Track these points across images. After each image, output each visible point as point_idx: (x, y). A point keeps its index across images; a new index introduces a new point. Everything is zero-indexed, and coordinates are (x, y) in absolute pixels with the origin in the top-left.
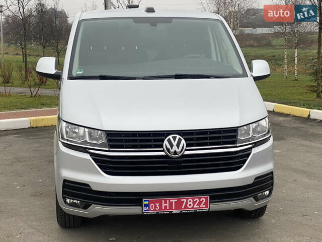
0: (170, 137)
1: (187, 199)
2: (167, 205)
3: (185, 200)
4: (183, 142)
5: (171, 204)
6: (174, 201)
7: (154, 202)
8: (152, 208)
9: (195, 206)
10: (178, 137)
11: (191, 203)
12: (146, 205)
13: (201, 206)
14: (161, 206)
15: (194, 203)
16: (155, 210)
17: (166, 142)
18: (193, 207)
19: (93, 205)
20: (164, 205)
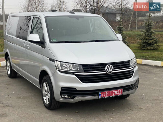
0: (108, 65)
1: (115, 91)
2: (108, 94)
3: (114, 91)
4: (112, 67)
5: (109, 93)
6: (110, 92)
7: (103, 93)
8: (102, 96)
9: (118, 94)
10: (110, 65)
11: (116, 92)
12: (100, 95)
13: (120, 93)
14: (105, 94)
15: (117, 92)
16: (103, 96)
17: (106, 68)
18: (117, 94)
19: (77, 97)
20: (107, 94)
